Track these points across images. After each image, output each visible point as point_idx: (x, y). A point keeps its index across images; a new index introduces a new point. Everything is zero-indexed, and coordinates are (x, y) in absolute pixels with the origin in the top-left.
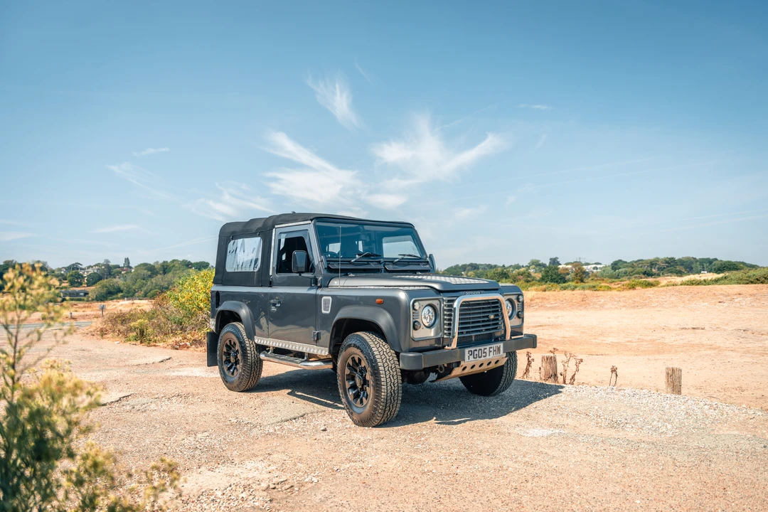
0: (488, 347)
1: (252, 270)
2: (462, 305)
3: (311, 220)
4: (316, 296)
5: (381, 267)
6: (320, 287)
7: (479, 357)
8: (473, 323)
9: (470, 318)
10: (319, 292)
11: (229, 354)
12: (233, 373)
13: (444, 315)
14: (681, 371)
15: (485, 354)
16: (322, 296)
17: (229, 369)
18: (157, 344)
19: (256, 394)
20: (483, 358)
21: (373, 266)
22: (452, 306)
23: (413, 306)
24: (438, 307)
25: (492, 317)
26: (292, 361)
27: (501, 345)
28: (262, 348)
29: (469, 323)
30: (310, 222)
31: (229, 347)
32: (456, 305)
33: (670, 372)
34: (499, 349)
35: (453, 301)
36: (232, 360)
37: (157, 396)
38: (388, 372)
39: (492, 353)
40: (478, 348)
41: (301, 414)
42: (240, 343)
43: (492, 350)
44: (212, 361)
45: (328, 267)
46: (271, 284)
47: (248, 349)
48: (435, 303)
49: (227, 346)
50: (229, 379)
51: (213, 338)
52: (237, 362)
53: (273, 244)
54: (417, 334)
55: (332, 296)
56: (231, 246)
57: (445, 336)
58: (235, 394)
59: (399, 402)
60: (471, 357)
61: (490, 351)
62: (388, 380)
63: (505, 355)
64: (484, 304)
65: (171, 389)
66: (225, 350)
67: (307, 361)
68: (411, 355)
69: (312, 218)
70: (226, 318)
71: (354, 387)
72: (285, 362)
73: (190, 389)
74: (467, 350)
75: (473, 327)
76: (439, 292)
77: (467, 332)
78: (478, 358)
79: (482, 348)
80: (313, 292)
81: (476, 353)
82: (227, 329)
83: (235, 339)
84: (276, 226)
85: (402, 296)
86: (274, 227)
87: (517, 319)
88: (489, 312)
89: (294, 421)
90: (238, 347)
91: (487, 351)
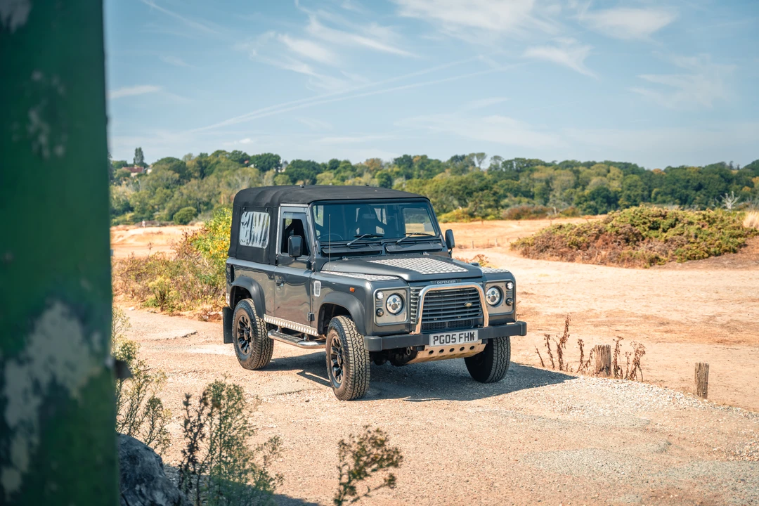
0: (457, 334)
1: (260, 246)
2: (427, 294)
3: (309, 204)
4: (310, 278)
5: (379, 248)
6: (314, 271)
7: (447, 342)
8: (444, 310)
9: (441, 306)
10: (313, 276)
11: (243, 331)
12: (246, 351)
13: (411, 303)
14: (707, 366)
15: (454, 340)
16: (315, 280)
17: (243, 346)
18: (181, 313)
19: (266, 372)
20: (451, 344)
21: (371, 248)
22: (417, 295)
23: (376, 295)
24: (404, 296)
25: (469, 304)
26: (292, 340)
27: (476, 332)
28: (272, 327)
29: (440, 310)
30: (307, 206)
31: (243, 324)
32: (421, 293)
33: (697, 368)
34: (472, 336)
35: (419, 290)
36: (246, 338)
37: (174, 371)
38: (356, 353)
39: (462, 340)
40: (445, 334)
41: (297, 390)
42: (252, 320)
43: (463, 336)
44: (228, 339)
45: (322, 251)
46: (276, 263)
47: (258, 326)
48: (401, 292)
49: (241, 323)
50: (242, 357)
51: (229, 313)
52: (249, 340)
53: (278, 223)
54: (380, 321)
55: (321, 281)
56: (244, 218)
57: (412, 322)
58: (247, 371)
59: (368, 379)
60: (437, 343)
61: (460, 338)
62: (356, 359)
63: (481, 341)
64: (461, 292)
65: (188, 365)
66: (239, 327)
67: (307, 341)
68: (372, 338)
69: (309, 201)
70: (239, 294)
71: (336, 365)
72: (287, 341)
73: (207, 366)
74: (432, 336)
75: (444, 314)
76: (408, 282)
77: (438, 319)
78: (445, 343)
79: (451, 334)
80: (307, 275)
81: (444, 338)
82: (240, 305)
83: (247, 317)
84: (281, 205)
85: (368, 286)
86: (279, 205)
87: (505, 306)
88: (467, 300)
89: (288, 395)
90: (249, 325)
91: (457, 337)
